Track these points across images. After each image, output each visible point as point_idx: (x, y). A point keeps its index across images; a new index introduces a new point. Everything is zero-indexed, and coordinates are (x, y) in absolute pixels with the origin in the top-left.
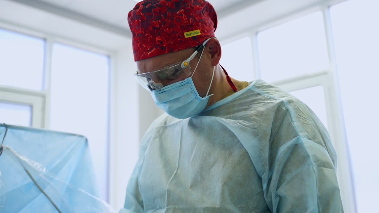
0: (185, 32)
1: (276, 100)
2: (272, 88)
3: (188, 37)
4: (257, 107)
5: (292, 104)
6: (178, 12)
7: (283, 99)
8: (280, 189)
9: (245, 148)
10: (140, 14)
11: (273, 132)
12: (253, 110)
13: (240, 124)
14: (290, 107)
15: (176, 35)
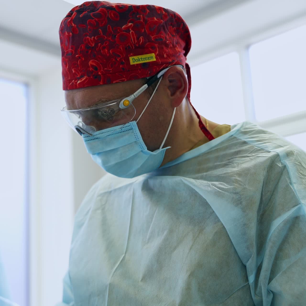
0: (131, 56)
1: (269, 152)
2: (265, 133)
3: (136, 63)
4: (242, 162)
5: (291, 158)
6: (123, 27)
7: (279, 151)
8: (274, 282)
9: (222, 222)
10: (72, 25)
11: (264, 199)
12: (234, 167)
13: (216, 186)
14: (289, 163)
15: (118, 60)
